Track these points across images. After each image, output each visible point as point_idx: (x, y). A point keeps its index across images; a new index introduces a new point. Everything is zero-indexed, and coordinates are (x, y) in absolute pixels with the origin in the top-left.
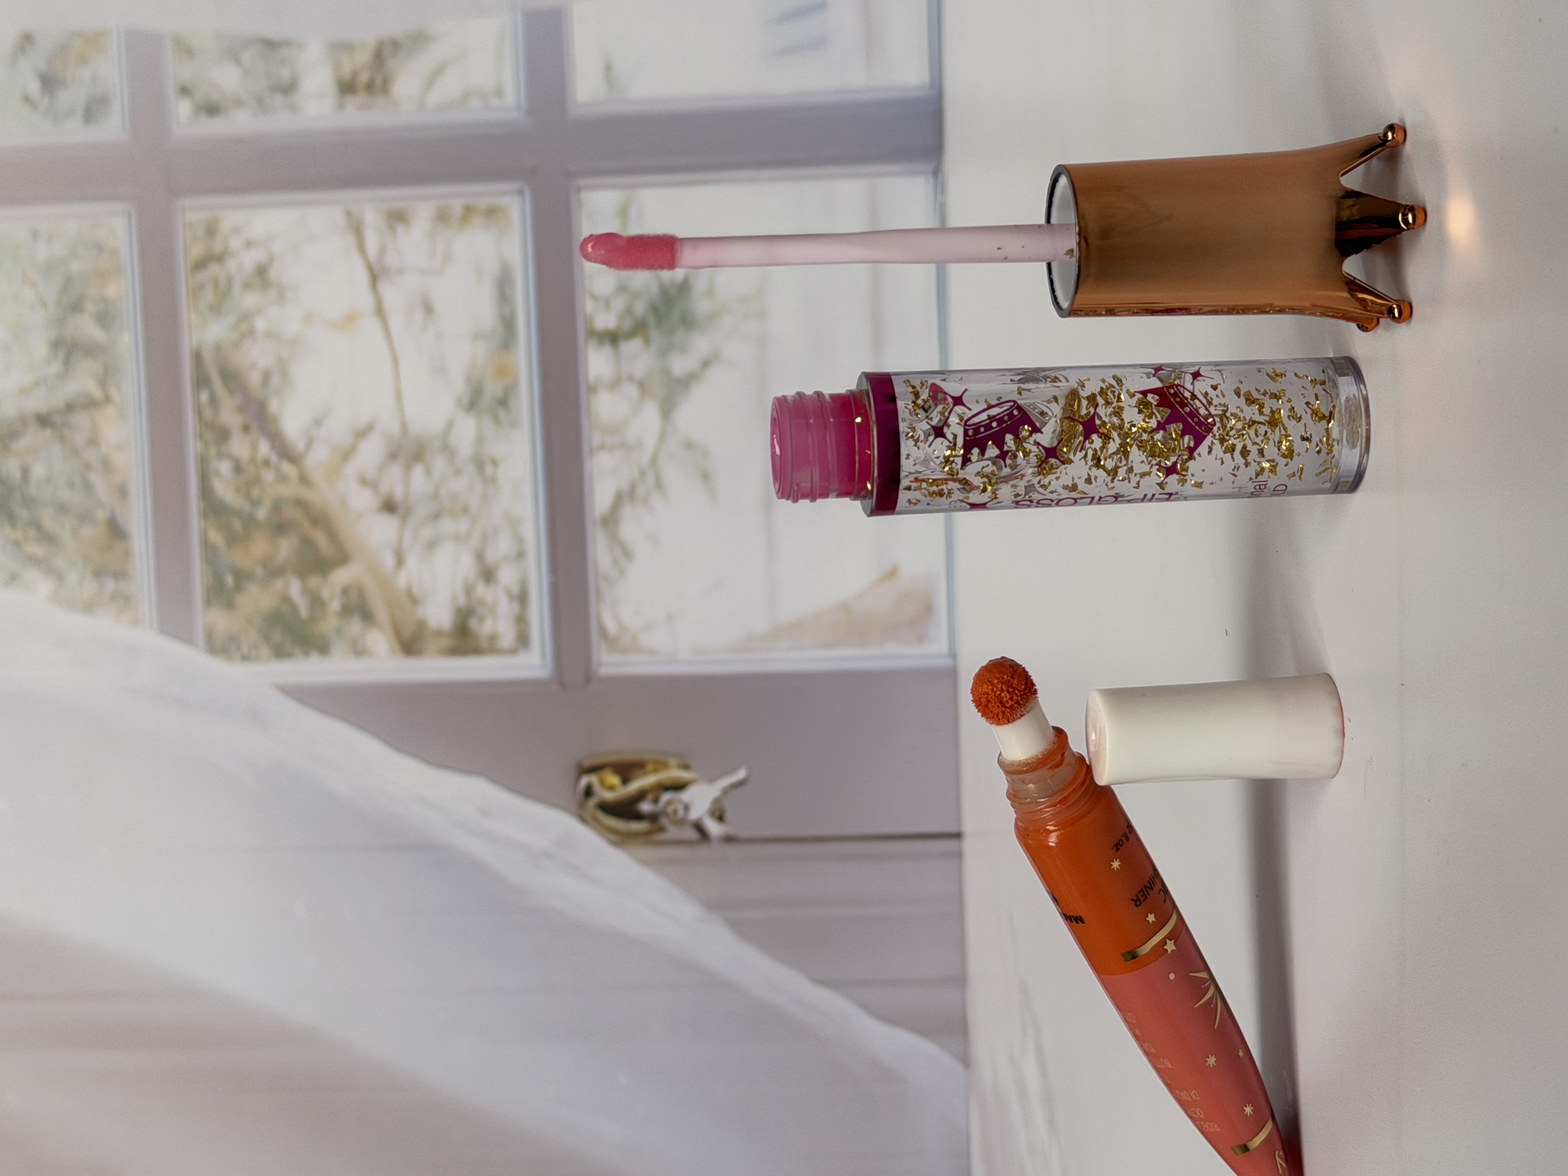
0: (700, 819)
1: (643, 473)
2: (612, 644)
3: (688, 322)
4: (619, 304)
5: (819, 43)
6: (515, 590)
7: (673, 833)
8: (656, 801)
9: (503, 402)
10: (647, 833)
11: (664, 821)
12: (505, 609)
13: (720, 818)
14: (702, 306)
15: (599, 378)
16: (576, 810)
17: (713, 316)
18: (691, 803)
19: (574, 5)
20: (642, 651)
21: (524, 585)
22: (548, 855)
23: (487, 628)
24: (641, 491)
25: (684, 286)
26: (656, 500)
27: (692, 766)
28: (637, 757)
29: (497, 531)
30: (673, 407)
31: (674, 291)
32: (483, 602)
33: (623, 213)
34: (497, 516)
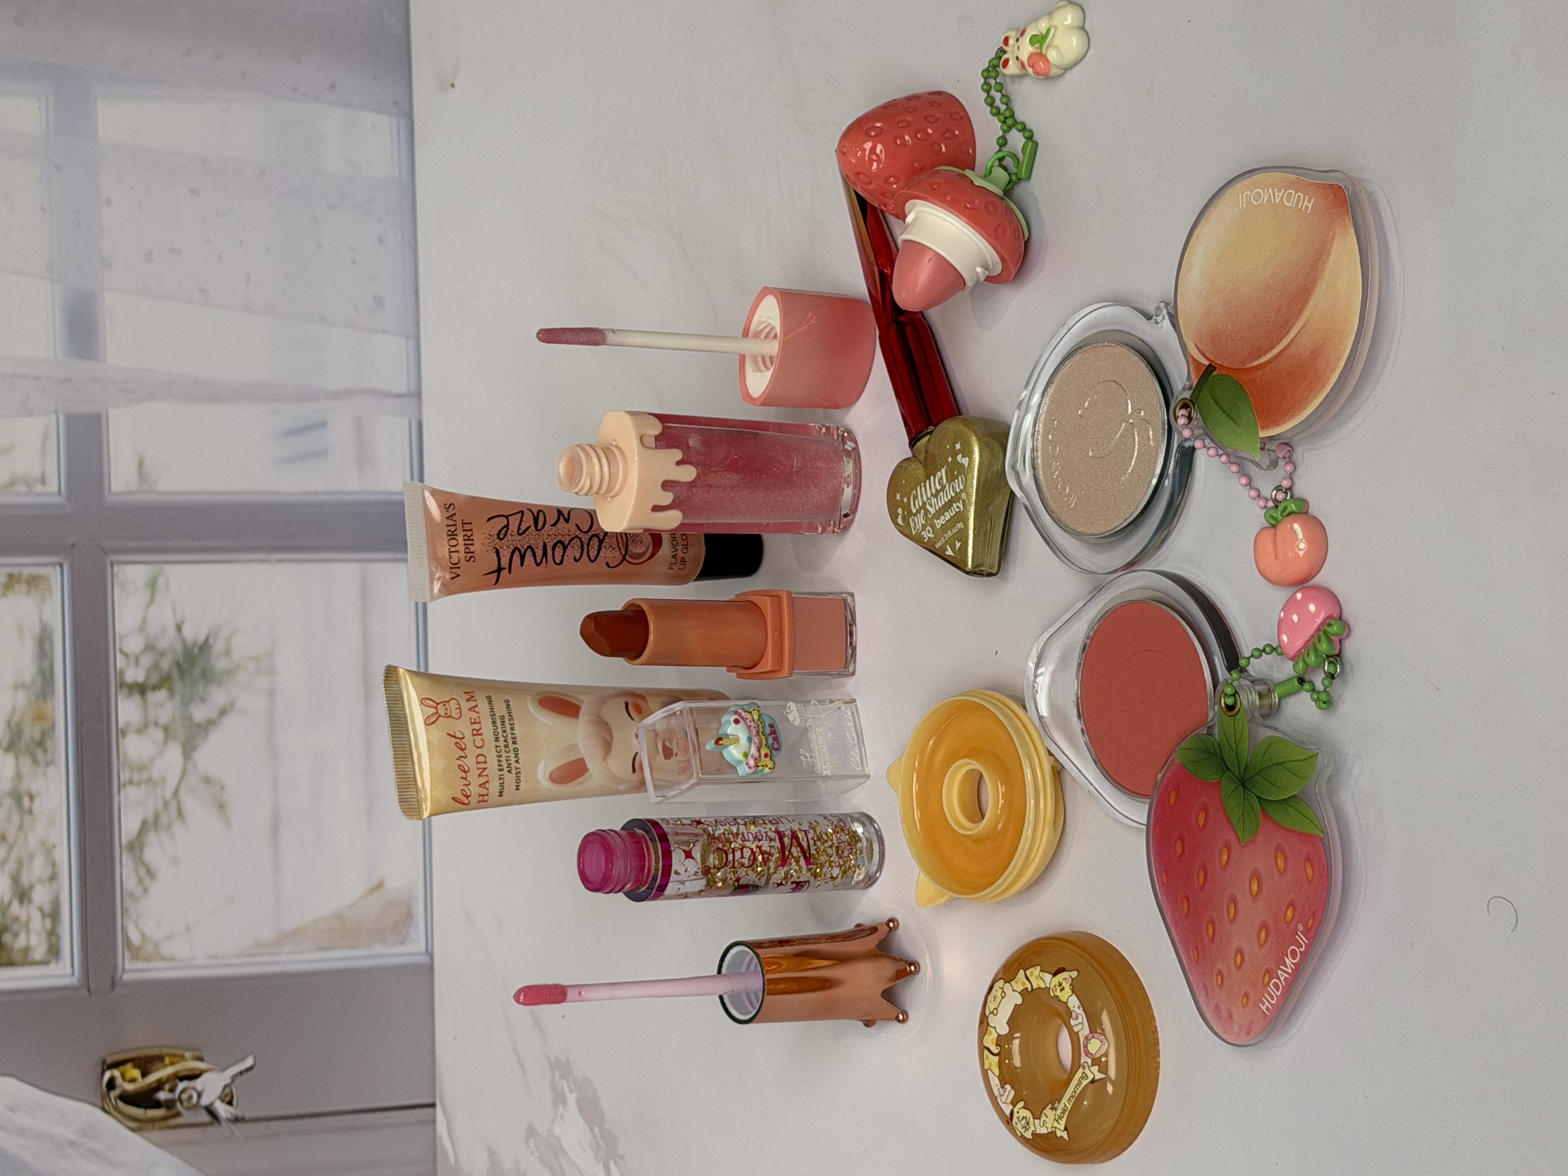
0: (212, 1104)
1: (166, 804)
2: (136, 953)
3: (208, 677)
4: (147, 661)
5: (320, 454)
6: (47, 908)
7: (187, 1117)
8: (172, 1090)
9: (41, 743)
10: (164, 1118)
11: (179, 1107)
12: (37, 923)
13: (230, 1103)
14: (221, 664)
15: (128, 724)
16: (99, 1103)
17: (229, 672)
18: (203, 1091)
19: (111, 412)
20: (163, 959)
21: (56, 904)
22: (72, 1144)
23: (21, 942)
24: (164, 819)
25: (205, 647)
26: (177, 827)
27: (206, 1058)
28: (155, 1052)
29: (32, 856)
30: (194, 748)
31: (196, 651)
32: (16, 919)
33: (152, 585)
34: (33, 842)
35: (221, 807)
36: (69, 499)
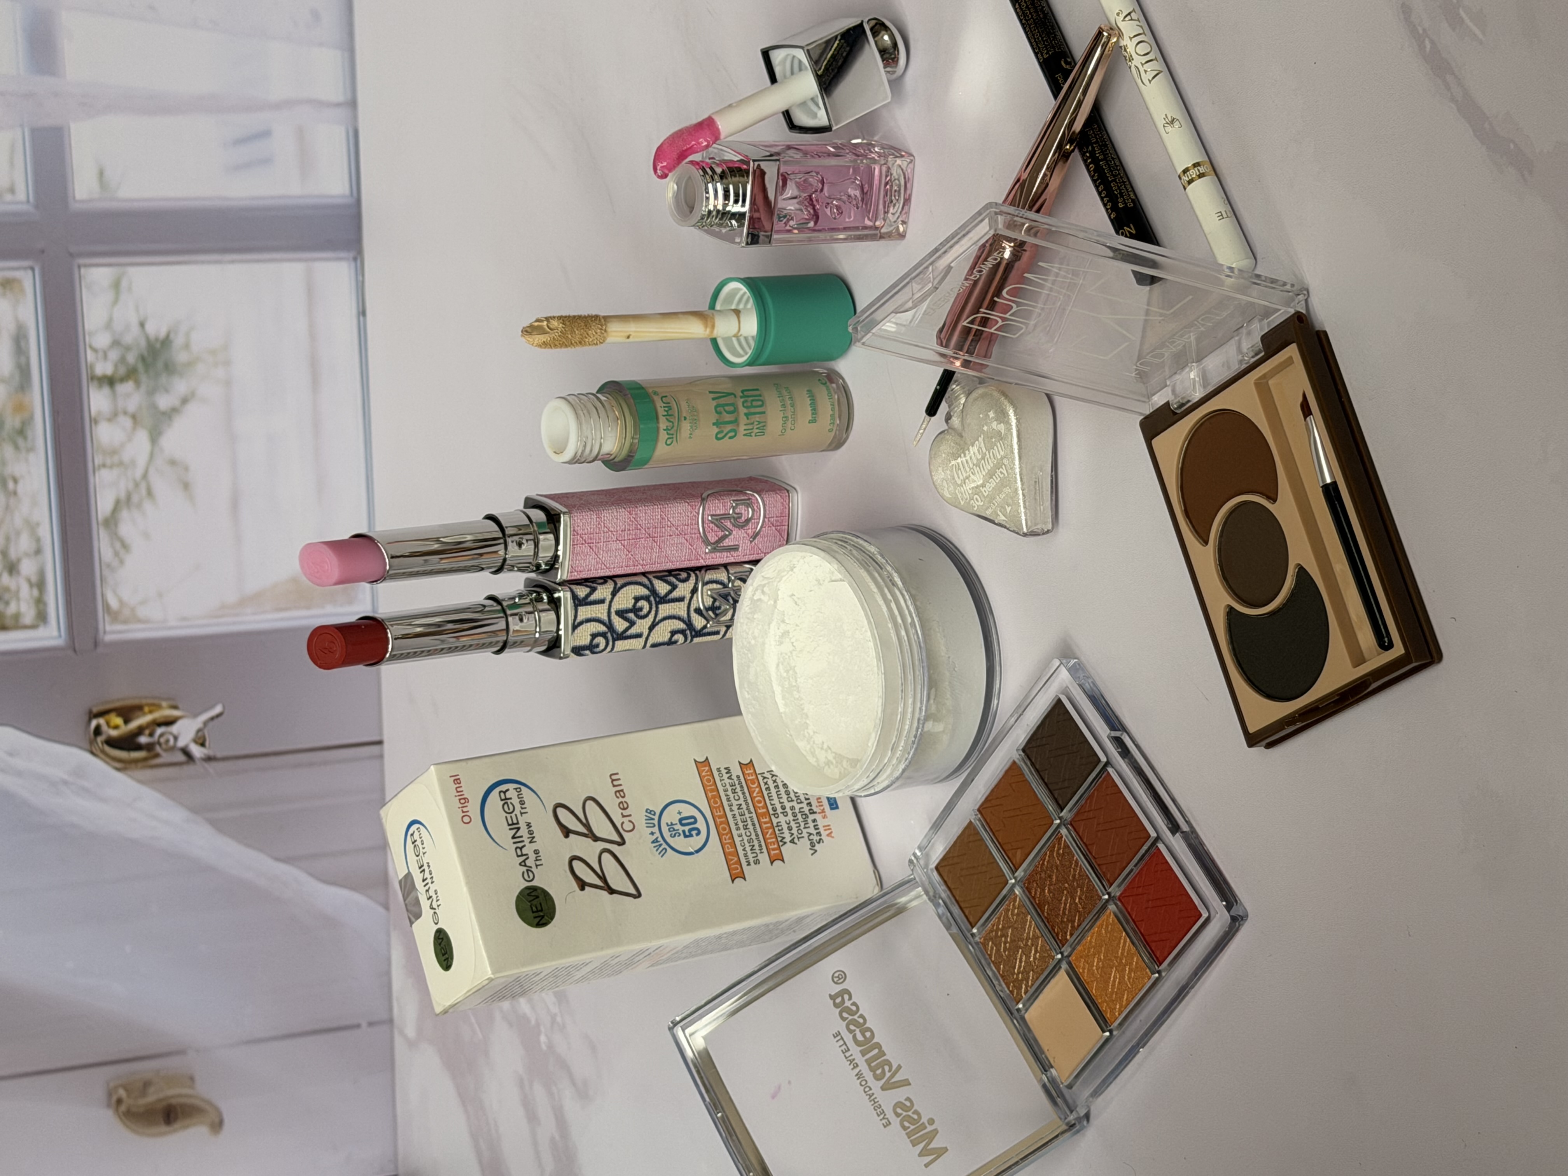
0: (187, 746)
1: (137, 485)
2: (115, 616)
3: (170, 369)
4: (114, 355)
5: (266, 161)
6: (34, 579)
7: (166, 758)
8: (151, 735)
9: (21, 432)
10: (145, 759)
11: (158, 749)
12: (26, 592)
13: (203, 745)
14: (181, 357)
15: (99, 413)
16: (88, 746)
17: (190, 364)
18: (179, 734)
19: (73, 126)
20: (140, 621)
21: (42, 575)
22: (65, 783)
23: (12, 609)
24: (135, 499)
25: (166, 342)
26: (147, 505)
27: (180, 706)
28: (136, 702)
29: (18, 534)
30: (160, 434)
31: (158, 345)
32: (7, 589)
33: (116, 286)
34: (18, 521)
35: (186, 486)
36: (37, 207)
